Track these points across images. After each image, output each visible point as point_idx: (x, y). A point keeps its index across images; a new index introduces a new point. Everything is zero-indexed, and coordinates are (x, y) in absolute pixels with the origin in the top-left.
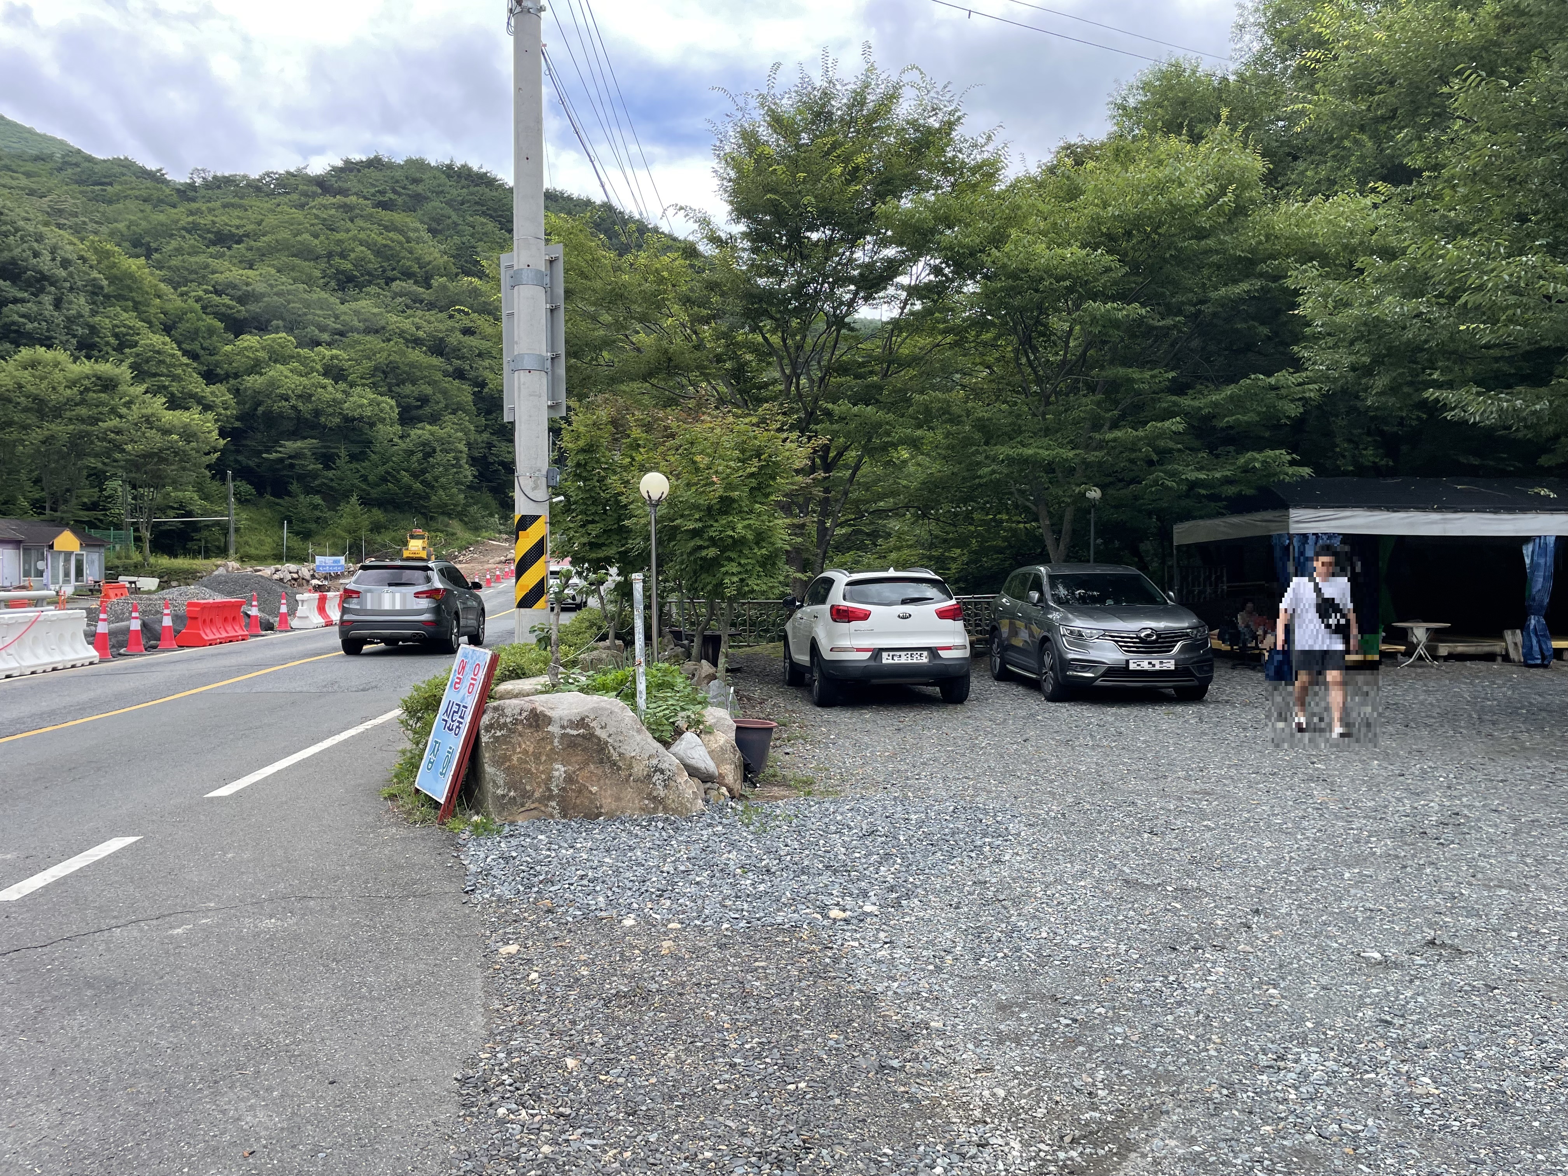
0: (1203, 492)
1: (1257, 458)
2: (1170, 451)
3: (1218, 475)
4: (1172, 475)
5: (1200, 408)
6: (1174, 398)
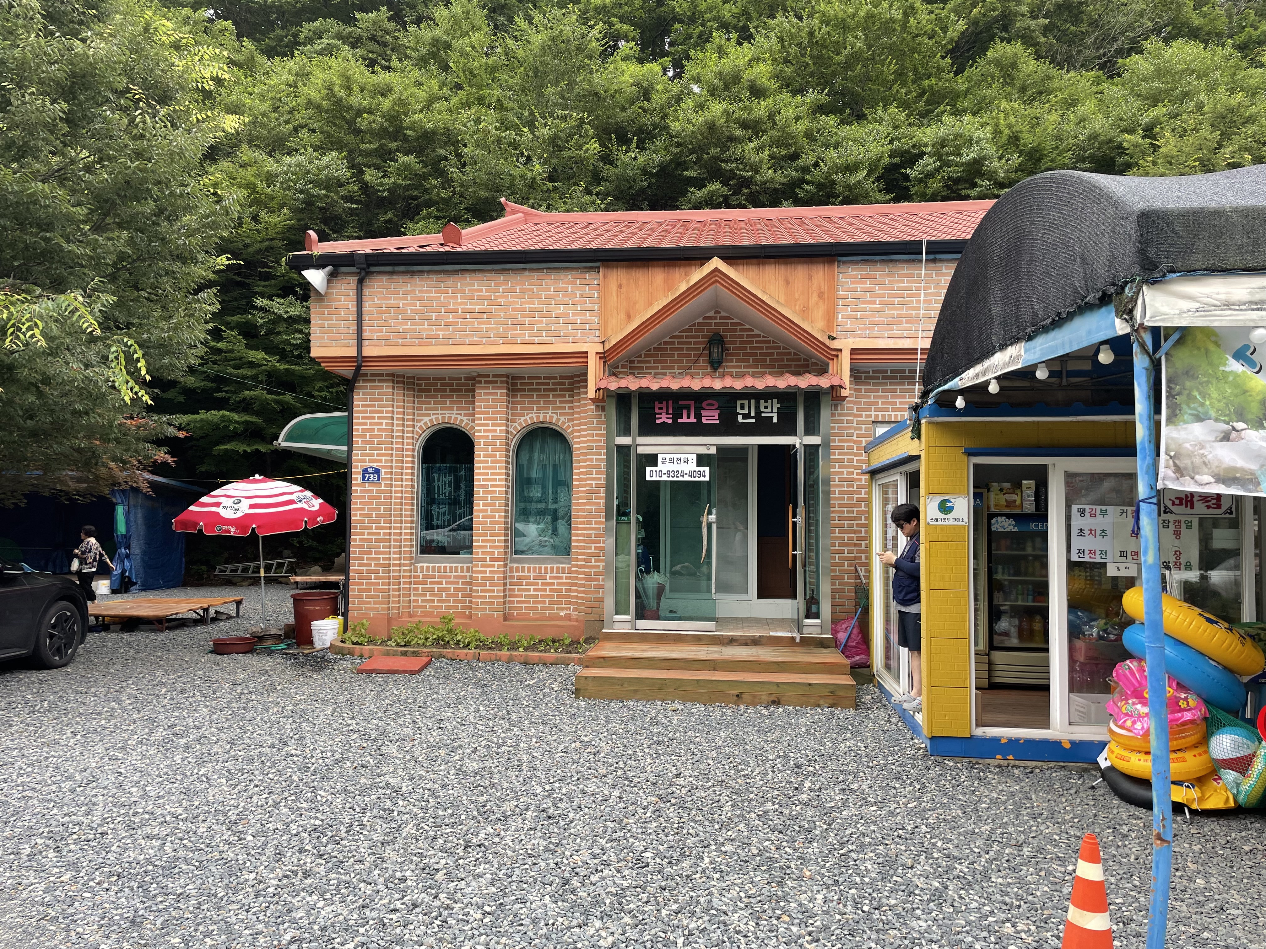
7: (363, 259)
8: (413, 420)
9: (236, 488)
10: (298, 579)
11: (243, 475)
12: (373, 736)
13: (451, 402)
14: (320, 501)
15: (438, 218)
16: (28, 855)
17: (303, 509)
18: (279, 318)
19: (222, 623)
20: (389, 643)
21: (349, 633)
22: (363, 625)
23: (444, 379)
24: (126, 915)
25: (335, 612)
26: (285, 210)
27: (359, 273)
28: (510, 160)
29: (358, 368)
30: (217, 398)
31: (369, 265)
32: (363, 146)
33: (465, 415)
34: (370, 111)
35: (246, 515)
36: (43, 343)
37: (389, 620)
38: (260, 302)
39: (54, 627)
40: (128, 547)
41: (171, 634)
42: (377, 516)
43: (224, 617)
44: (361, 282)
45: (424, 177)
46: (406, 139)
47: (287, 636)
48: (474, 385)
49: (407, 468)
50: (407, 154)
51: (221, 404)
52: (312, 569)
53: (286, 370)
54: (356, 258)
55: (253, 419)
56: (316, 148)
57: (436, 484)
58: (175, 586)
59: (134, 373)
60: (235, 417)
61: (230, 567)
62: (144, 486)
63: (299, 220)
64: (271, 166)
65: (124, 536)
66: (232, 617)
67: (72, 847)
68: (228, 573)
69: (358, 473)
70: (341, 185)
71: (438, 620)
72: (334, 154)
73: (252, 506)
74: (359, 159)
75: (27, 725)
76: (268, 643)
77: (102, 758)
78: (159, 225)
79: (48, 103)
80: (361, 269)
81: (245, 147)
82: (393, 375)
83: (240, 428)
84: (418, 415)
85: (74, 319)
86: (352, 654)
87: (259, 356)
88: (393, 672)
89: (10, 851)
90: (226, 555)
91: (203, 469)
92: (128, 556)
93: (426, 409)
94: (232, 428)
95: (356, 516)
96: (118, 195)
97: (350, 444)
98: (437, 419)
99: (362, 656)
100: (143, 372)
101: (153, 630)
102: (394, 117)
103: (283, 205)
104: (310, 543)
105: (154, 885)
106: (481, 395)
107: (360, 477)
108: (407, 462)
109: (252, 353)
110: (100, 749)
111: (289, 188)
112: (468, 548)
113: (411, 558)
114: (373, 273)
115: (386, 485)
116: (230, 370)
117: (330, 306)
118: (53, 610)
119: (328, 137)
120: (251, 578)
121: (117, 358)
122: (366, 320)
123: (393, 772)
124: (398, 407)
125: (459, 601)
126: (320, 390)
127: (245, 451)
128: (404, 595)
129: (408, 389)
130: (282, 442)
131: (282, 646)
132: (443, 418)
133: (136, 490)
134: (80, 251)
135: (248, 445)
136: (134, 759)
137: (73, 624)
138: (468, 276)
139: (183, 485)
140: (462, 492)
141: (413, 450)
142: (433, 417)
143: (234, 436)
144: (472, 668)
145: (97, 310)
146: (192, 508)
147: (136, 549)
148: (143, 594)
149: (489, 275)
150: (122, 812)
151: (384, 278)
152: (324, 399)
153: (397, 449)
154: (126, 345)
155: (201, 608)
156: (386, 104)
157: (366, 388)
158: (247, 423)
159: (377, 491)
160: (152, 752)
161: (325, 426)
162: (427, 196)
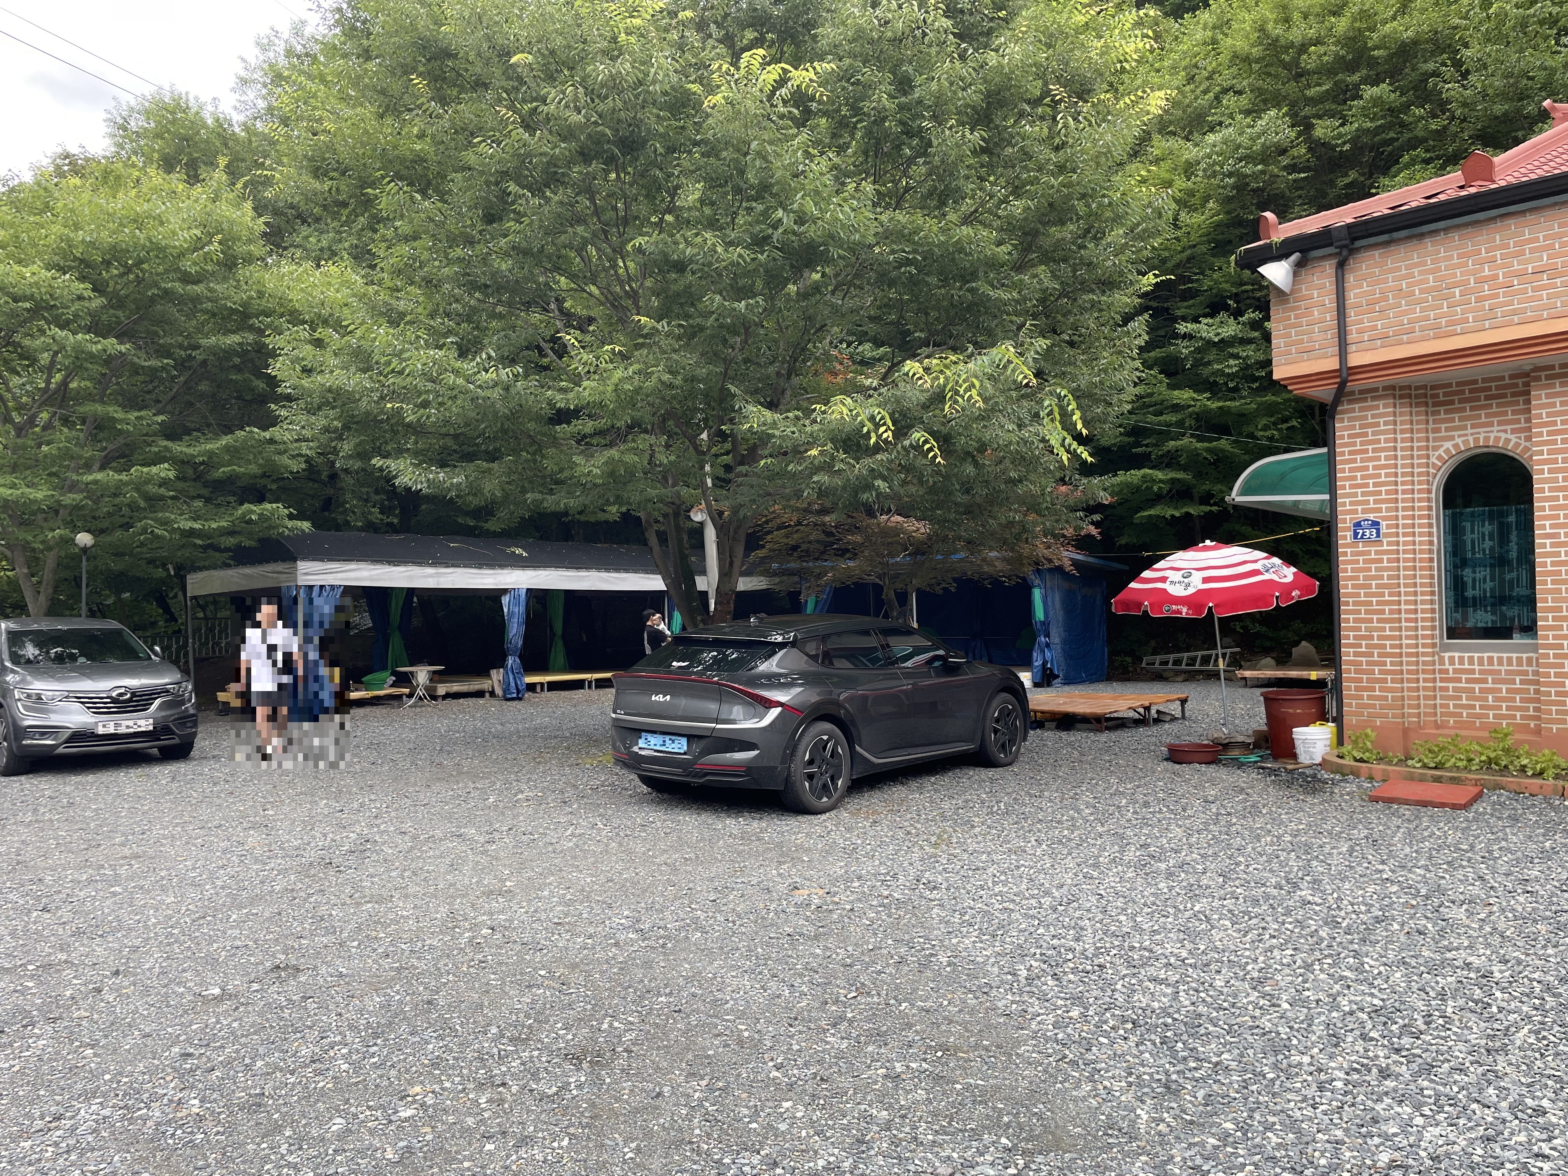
0: (199, 542)
1: (254, 510)
2: (162, 498)
3: (214, 525)
4: (164, 523)
5: (195, 457)
6: (165, 443)
7: (1345, 232)
8: (1427, 448)
9: (1181, 558)
10: (1248, 674)
11: (1188, 542)
12: (1423, 892)
13: (1487, 416)
14: (1293, 569)
15: (1427, 162)
16: (1027, 979)
17: (1271, 581)
18: (1209, 343)
19: (1167, 726)
20: (1410, 762)
21: (1347, 747)
22: (1367, 735)
23: (1475, 382)
24: (1157, 1077)
25: (1323, 717)
26: (1211, 204)
27: (1340, 254)
28: (1543, 46)
29: (1342, 385)
30: (1136, 454)
31: (1354, 239)
32: (1311, 92)
33: (1513, 431)
34: (1318, 42)
35: (1200, 591)
36: (980, 404)
37: (1406, 732)
38: (1183, 328)
39: (997, 721)
40: (1047, 635)
41: (1114, 735)
42: (1378, 586)
43: (1168, 718)
44: (1341, 266)
45: (1406, 108)
46: (1372, 63)
47: (1257, 745)
48: (1527, 384)
49: (1420, 517)
50: (1375, 83)
51: (1139, 462)
52: (1263, 662)
53: (1220, 408)
54: (1335, 234)
55: (1180, 475)
56: (1247, 113)
57: (1468, 537)
58: (1098, 681)
59: (1068, 426)
60: (1159, 475)
61: (1158, 658)
62: (1067, 564)
63: (1228, 213)
64: (1190, 152)
65: (1043, 623)
66: (1176, 719)
67: (1071, 977)
68: (1157, 665)
69: (1347, 529)
70: (1283, 152)
71: (1486, 734)
72: (1272, 113)
73: (1206, 580)
74: (1307, 111)
75: (989, 827)
76: (1235, 753)
77: (1076, 875)
78: (1085, 247)
79: (967, 133)
80: (1341, 247)
81: (1156, 137)
82: (1393, 388)
83: (1166, 487)
84: (1435, 439)
85: (1009, 372)
86: (1356, 774)
87: (1184, 395)
88: (1425, 804)
89: (1006, 970)
90: (1153, 643)
91: (1123, 542)
92: (1048, 645)
93: (1447, 429)
94: (1155, 488)
95: (1346, 588)
96: (1041, 223)
97: (1332, 490)
98: (1465, 442)
99: (1371, 778)
100: (1079, 426)
101: (1091, 730)
102: (1353, 39)
103: (1206, 199)
104: (1258, 628)
105: (1180, 1045)
106: (1540, 397)
107: (1349, 534)
108: (1420, 509)
109: (1176, 393)
110: (1070, 863)
111: (1214, 175)
112: (1530, 629)
113: (1434, 645)
114: (1358, 250)
115: (1389, 544)
116: (1151, 418)
117: (1299, 308)
118: (995, 703)
119: (1261, 95)
120: (1185, 672)
121: (1050, 413)
122: (1352, 316)
123: (1470, 947)
124: (1403, 431)
125: (1518, 709)
126: (1265, 428)
127: (1173, 516)
128: (1426, 698)
129: (1418, 405)
130: (1237, 496)
131: (1253, 758)
132: (1476, 440)
133: (1060, 569)
134: (1006, 296)
135: (1176, 508)
136: (1111, 879)
137: (1015, 719)
138: (1511, 222)
139: (1101, 562)
140: (1513, 547)
141: (1429, 491)
142: (1459, 441)
143: (1158, 499)
144: (1554, 808)
145: (1030, 360)
146: (1133, 585)
147: (1056, 637)
148: (1067, 688)
149: (1549, 213)
150: (1116, 943)
151: (1376, 253)
152: (1271, 439)
153: (1404, 492)
154: (1059, 397)
155: (1142, 706)
156: (1342, 25)
157: (1353, 410)
158: (1173, 481)
159: (1376, 553)
160: (1130, 875)
161: (1295, 469)
162: (1407, 136)
